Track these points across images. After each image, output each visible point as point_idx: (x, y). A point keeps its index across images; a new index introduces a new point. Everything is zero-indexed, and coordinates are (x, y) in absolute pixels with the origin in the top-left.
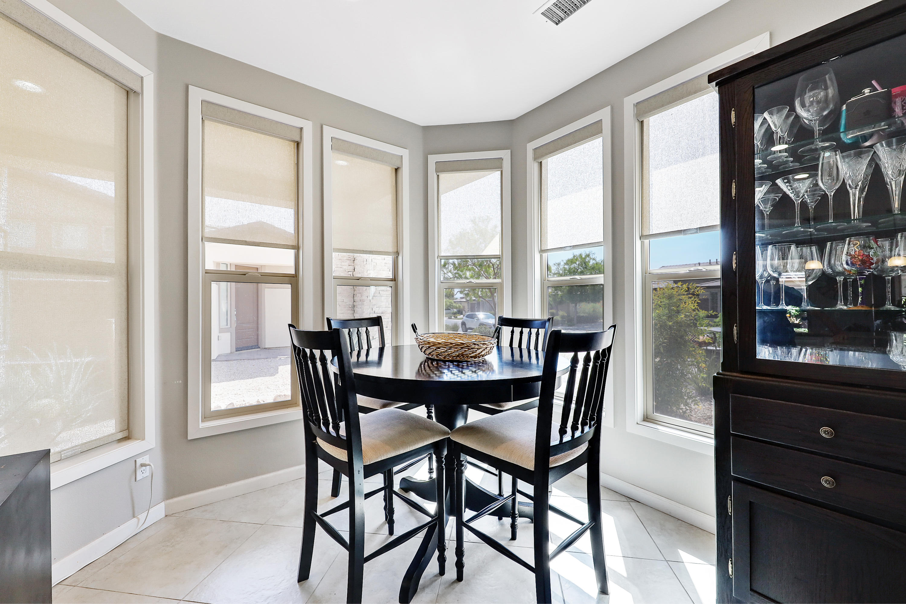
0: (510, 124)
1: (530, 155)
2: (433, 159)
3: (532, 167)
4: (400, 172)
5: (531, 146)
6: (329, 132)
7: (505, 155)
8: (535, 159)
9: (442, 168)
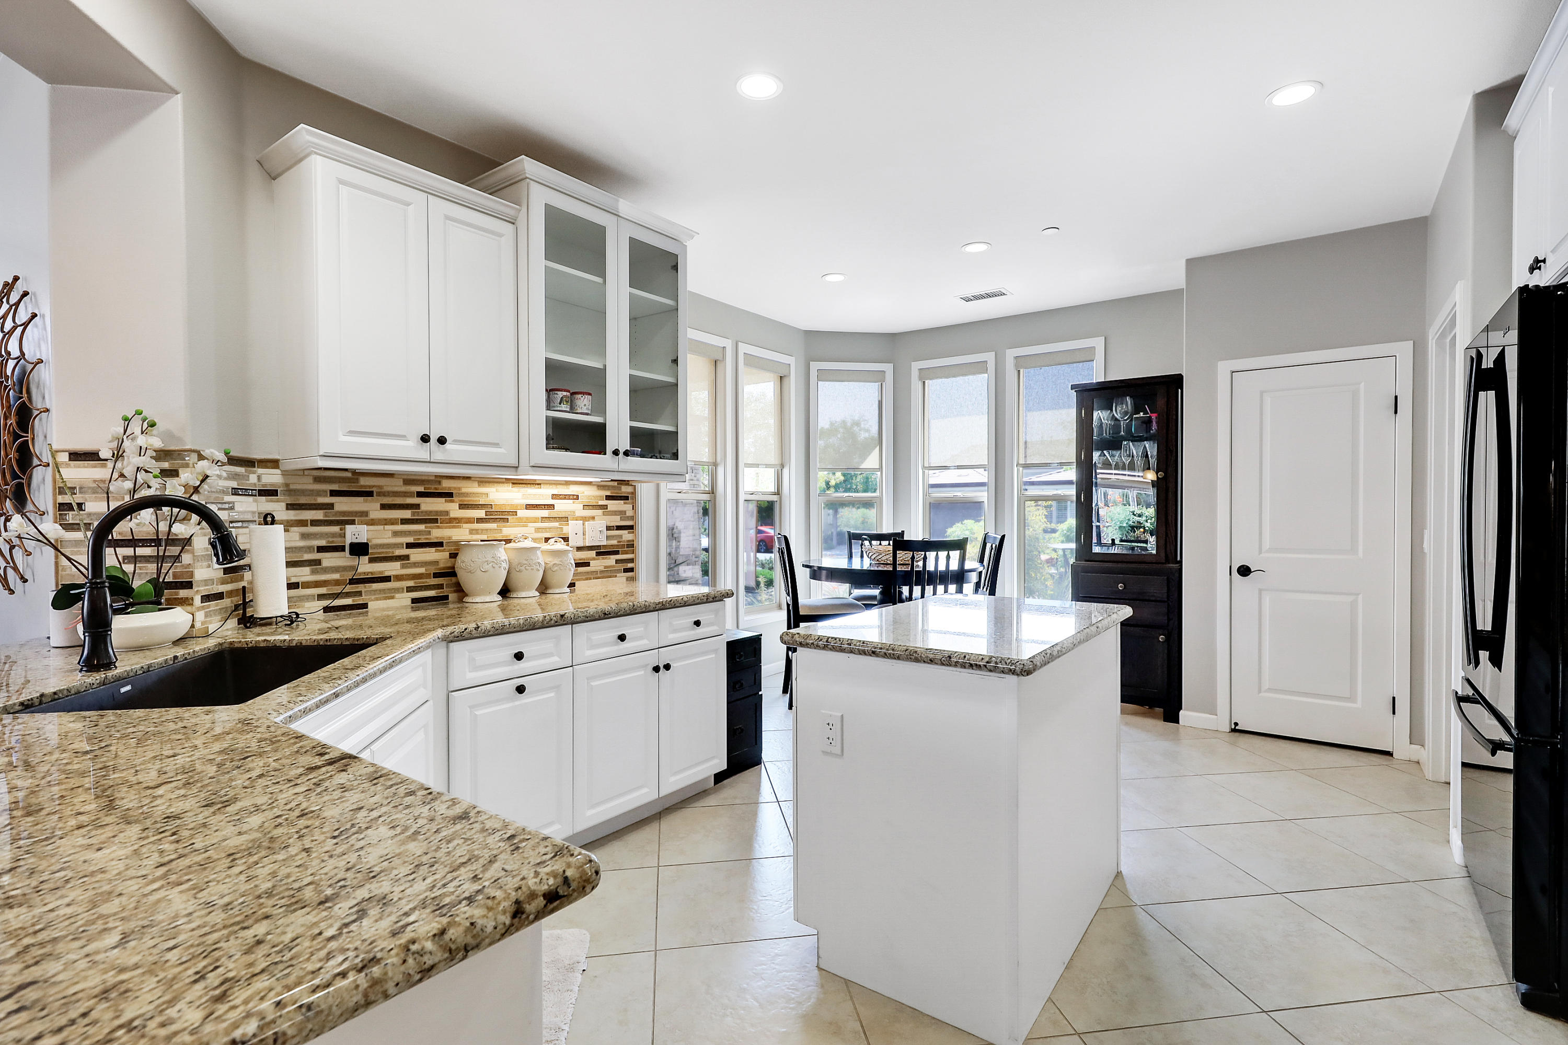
0: (893, 337)
1: (915, 374)
2: (815, 366)
3: (916, 385)
4: (785, 381)
5: (916, 366)
6: (743, 348)
7: (888, 368)
8: (920, 379)
9: (824, 376)
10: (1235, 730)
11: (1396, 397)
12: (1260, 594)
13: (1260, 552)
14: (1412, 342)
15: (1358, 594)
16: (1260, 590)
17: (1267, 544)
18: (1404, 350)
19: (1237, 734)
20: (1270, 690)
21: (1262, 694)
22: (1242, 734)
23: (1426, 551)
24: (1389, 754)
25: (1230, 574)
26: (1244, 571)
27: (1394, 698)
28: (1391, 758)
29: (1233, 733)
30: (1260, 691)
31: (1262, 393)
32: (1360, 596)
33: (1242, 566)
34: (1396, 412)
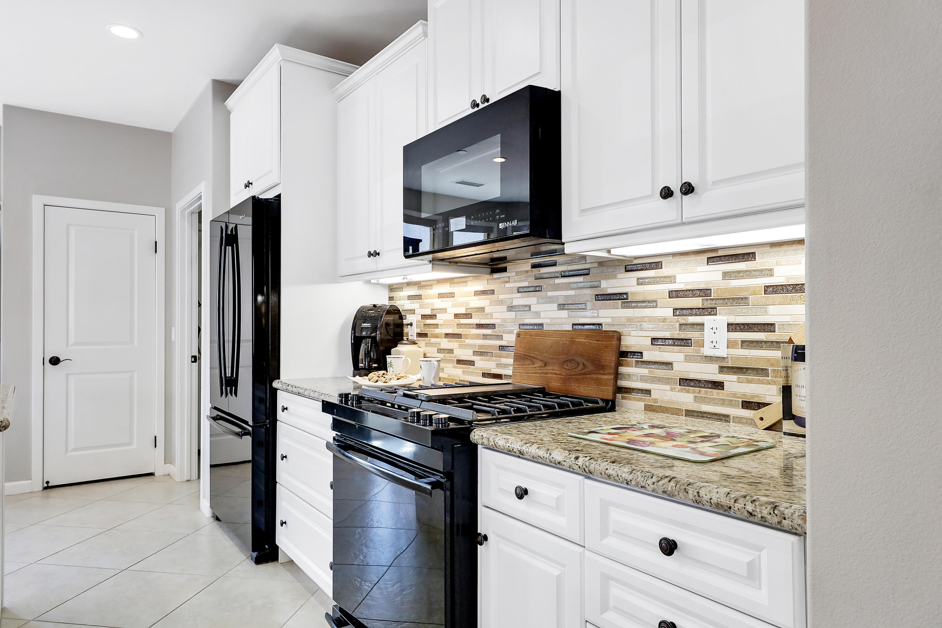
10: (48, 487)
11: (156, 242)
12: (67, 378)
13: (67, 346)
14: (164, 208)
15: (134, 371)
16: (67, 375)
17: (72, 340)
18: (160, 212)
19: (49, 490)
20: (75, 450)
21: (69, 454)
22: (53, 489)
23: (173, 340)
24: (152, 474)
25: (44, 364)
26: (55, 361)
27: (155, 437)
28: (154, 476)
29: (45, 490)
30: (66, 453)
31: (68, 225)
32: (136, 373)
33: (53, 357)
34: (156, 252)
